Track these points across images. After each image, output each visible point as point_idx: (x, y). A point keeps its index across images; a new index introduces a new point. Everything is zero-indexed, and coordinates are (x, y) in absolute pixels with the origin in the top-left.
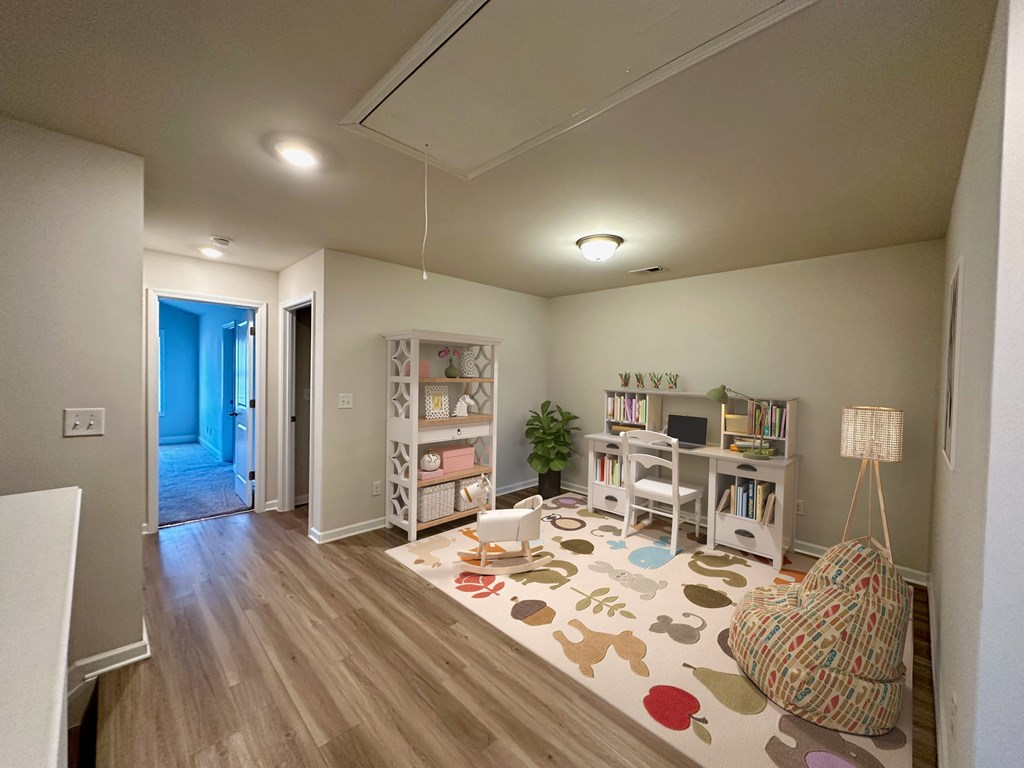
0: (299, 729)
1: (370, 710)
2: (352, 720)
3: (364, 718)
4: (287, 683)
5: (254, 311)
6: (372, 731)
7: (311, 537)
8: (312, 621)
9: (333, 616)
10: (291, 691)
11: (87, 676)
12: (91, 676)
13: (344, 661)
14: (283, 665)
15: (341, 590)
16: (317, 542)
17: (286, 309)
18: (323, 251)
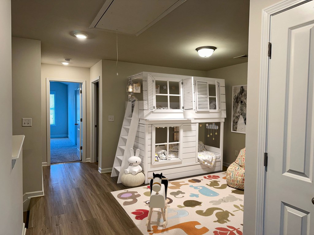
0: (80, 217)
1: (101, 216)
2: (95, 217)
3: (98, 217)
4: (79, 207)
5: (81, 84)
6: (99, 220)
7: (99, 171)
8: (91, 194)
9: (98, 193)
10: (80, 208)
11: (28, 197)
12: (29, 198)
13: (98, 205)
14: (79, 202)
15: (103, 187)
16: (100, 172)
17: (92, 83)
18: (101, 60)
